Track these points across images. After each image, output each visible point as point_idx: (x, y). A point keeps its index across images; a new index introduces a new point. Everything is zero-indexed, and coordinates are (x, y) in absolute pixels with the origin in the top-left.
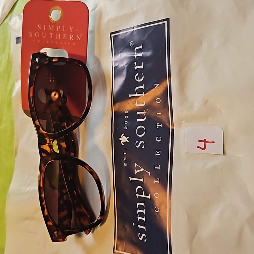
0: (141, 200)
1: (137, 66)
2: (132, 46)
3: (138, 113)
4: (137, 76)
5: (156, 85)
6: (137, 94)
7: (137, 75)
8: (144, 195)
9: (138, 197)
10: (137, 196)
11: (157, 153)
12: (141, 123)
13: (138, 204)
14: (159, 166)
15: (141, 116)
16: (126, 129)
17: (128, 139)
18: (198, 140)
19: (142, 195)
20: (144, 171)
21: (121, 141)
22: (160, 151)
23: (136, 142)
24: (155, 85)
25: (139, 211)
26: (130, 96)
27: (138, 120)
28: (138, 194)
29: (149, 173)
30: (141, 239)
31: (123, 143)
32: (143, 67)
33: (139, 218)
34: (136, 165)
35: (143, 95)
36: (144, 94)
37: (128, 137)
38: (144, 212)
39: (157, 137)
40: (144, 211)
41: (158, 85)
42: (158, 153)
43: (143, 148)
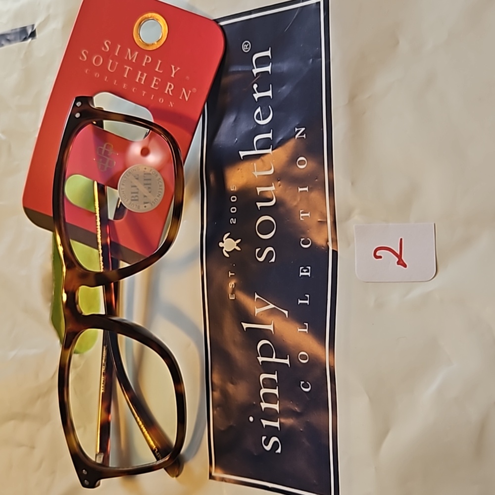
0: (268, 368)
1: (259, 92)
2: (246, 50)
3: (259, 190)
4: (259, 113)
5: (298, 131)
6: (258, 149)
7: (259, 110)
8: (276, 358)
9: (262, 362)
10: (260, 361)
11: (302, 272)
12: (266, 211)
13: (263, 376)
14: (307, 297)
16: (235, 223)
17: (237, 245)
19: (272, 357)
20: (274, 308)
21: (223, 248)
22: (309, 268)
23: (257, 250)
24: (296, 129)
25: (263, 391)
26: (242, 154)
27: (259, 205)
28: (262, 356)
29: (286, 312)
30: (268, 448)
31: (227, 252)
32: (271, 95)
33: (264, 405)
34: (257, 296)
35: (269, 151)
36: (273, 150)
37: (239, 241)
38: (275, 391)
40: (277, 390)
41: (303, 129)
42: (305, 270)
43: (272, 262)
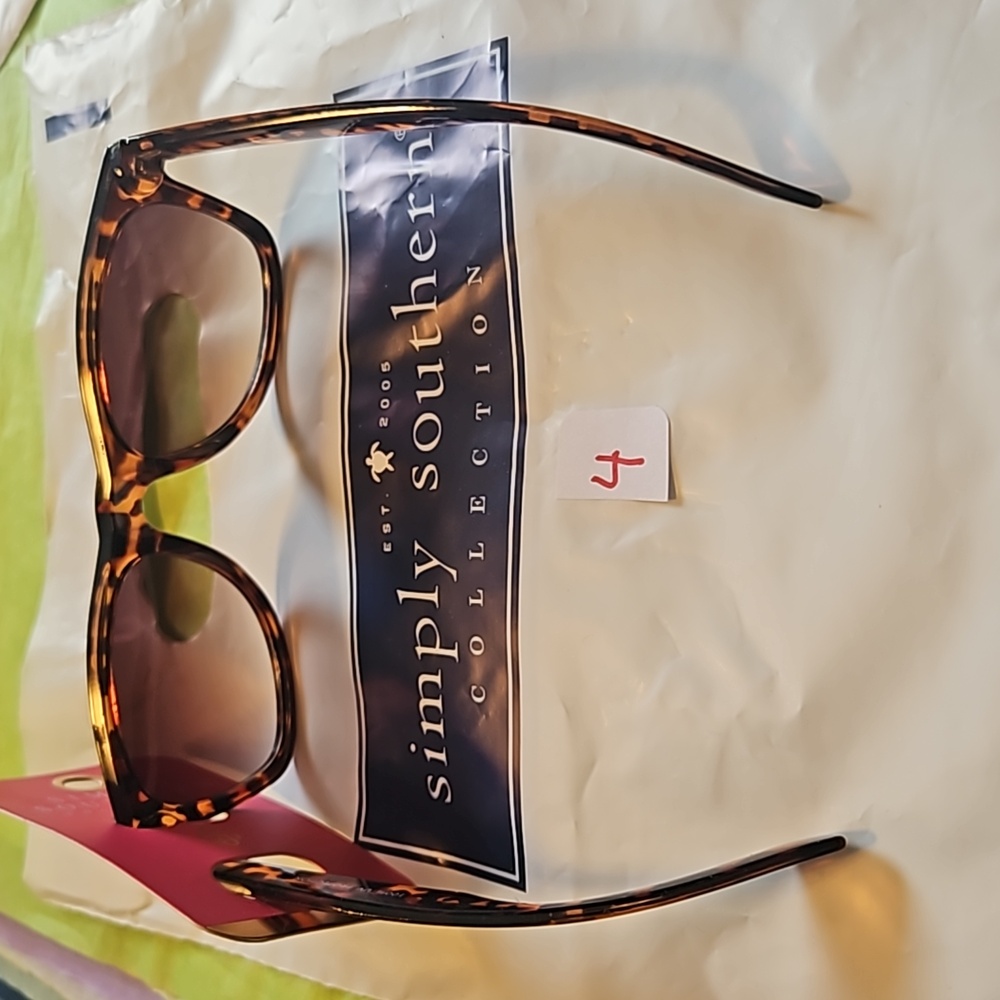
0: (430, 664)
1: (416, 206)
2: (400, 137)
3: (422, 369)
4: (416, 242)
5: (472, 272)
6: (418, 302)
7: (416, 237)
8: (441, 647)
9: (423, 655)
10: (419, 653)
11: (474, 505)
12: (429, 405)
13: (423, 678)
14: (480, 547)
15: (430, 381)
16: (386, 425)
17: (390, 462)
18: (596, 456)
19: (434, 646)
20: (439, 566)
21: (370, 467)
22: (483, 498)
23: (415, 469)
24: (469, 270)
25: (424, 702)
26: (396, 310)
27: (421, 394)
28: (422, 645)
29: (454, 572)
30: (435, 794)
31: (379, 475)
32: (432, 211)
33: (426, 726)
34: (417, 547)
35: (432, 306)
36: (438, 303)
37: (391, 455)
38: (438, 703)
39: (475, 451)
40: (440, 701)
41: (477, 269)
42: (478, 503)
43: (433, 490)
